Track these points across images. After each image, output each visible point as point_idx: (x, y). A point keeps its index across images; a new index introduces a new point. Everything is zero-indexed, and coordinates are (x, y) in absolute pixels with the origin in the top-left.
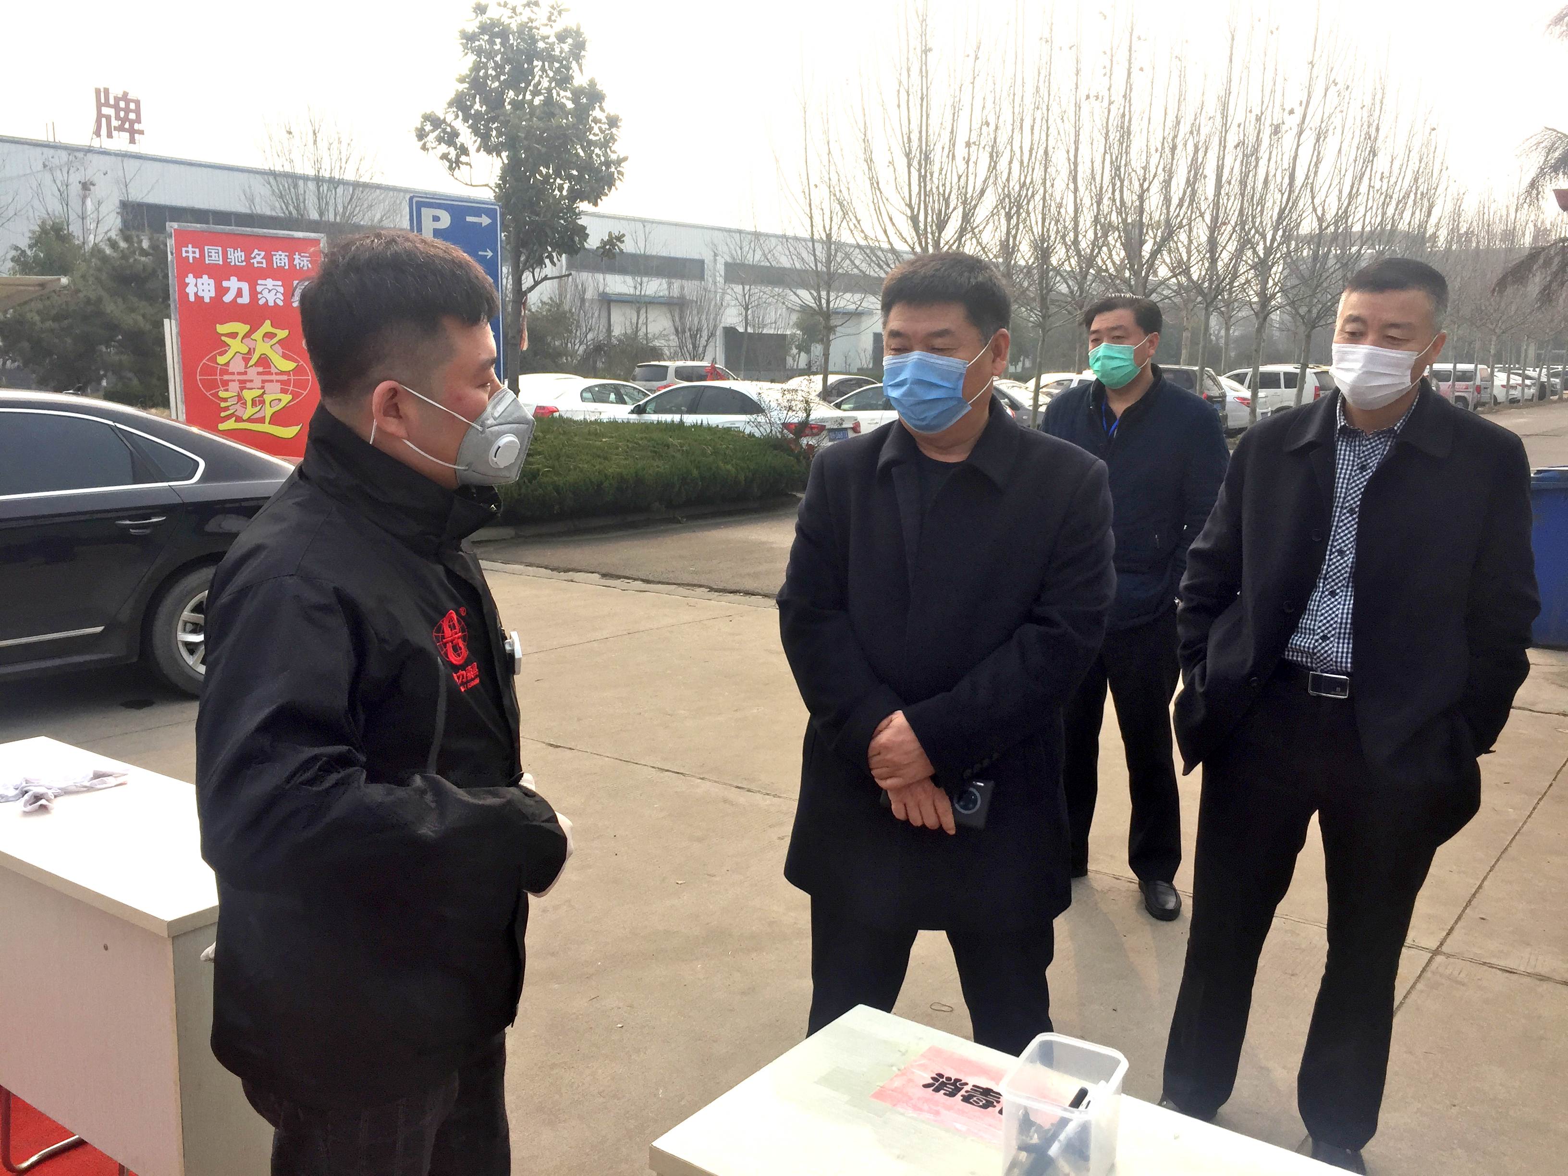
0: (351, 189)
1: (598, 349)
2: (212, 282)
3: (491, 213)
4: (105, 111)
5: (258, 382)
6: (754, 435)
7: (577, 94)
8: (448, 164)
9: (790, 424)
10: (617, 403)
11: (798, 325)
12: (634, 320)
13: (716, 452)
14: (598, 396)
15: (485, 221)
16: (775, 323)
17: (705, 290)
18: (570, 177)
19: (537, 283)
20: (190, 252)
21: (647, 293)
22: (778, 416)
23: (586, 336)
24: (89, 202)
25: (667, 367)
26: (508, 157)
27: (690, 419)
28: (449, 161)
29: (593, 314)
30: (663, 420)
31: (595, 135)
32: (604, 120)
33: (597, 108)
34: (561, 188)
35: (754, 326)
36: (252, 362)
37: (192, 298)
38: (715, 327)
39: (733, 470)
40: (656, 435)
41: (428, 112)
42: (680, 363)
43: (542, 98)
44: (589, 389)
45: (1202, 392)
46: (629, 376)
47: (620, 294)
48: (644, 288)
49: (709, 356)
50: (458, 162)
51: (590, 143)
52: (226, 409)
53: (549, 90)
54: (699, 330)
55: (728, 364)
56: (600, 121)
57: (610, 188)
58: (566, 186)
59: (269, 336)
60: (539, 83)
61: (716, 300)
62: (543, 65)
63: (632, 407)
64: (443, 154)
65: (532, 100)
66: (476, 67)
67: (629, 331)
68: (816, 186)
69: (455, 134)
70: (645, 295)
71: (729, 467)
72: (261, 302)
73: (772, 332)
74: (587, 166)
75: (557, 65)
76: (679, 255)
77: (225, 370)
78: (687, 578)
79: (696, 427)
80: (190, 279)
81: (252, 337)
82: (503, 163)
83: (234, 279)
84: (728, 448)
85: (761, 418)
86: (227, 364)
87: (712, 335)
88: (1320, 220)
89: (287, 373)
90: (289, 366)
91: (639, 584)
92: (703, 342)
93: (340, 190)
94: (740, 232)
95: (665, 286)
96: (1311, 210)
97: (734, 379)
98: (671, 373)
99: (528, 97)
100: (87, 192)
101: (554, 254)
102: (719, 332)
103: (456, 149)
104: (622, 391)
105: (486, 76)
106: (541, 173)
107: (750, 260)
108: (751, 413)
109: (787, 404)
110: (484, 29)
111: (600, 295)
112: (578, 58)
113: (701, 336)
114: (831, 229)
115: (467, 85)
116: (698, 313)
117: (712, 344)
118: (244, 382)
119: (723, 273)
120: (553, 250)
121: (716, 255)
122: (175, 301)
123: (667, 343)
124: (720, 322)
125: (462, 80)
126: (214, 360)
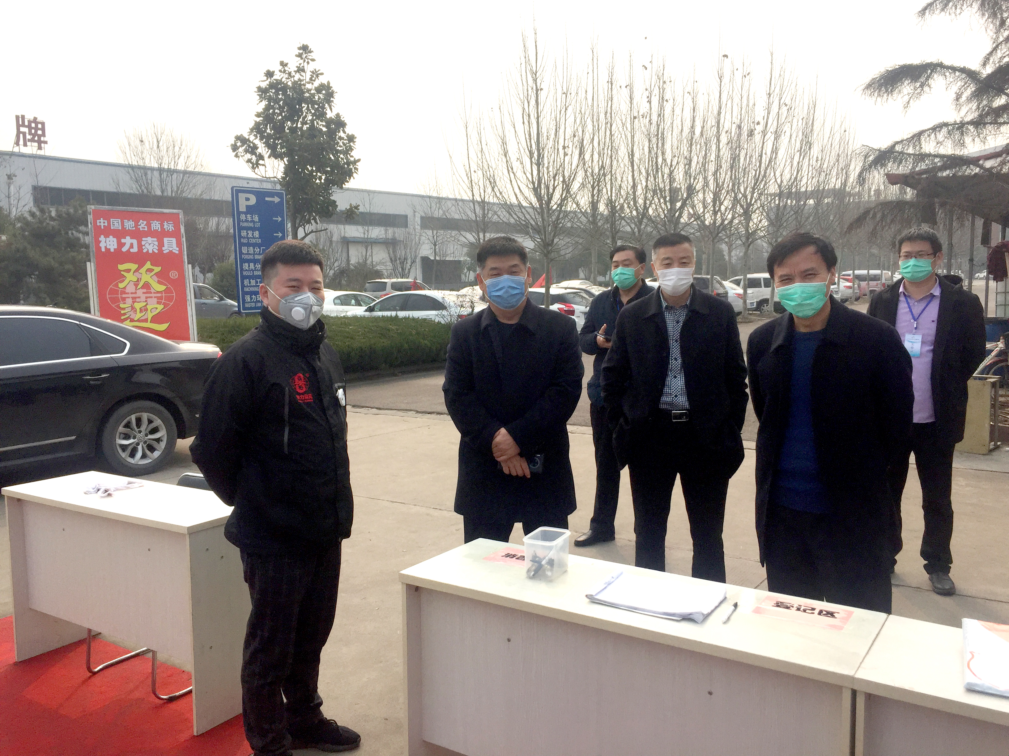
0: (181, 175)
1: (342, 272)
2: (115, 240)
3: (279, 195)
4: (22, 129)
5: (143, 297)
6: (441, 323)
7: (329, 122)
8: (251, 165)
9: (462, 316)
10: (356, 306)
11: (468, 255)
12: (364, 254)
13: (418, 333)
14: (344, 301)
15: (277, 200)
16: (453, 253)
17: (409, 233)
18: (326, 172)
19: (307, 235)
20: (102, 223)
21: (372, 236)
22: (455, 311)
23: (334, 264)
24: (12, 187)
25: (386, 283)
26: (288, 161)
27: (402, 314)
28: (252, 163)
29: (338, 250)
30: (386, 315)
31: (340, 146)
32: (346, 138)
33: (341, 131)
34: (320, 178)
35: (440, 256)
36: (139, 287)
37: (103, 250)
38: (416, 257)
39: (429, 344)
40: (381, 324)
41: (239, 135)
42: (394, 280)
43: (308, 126)
44: (338, 298)
45: (712, 291)
46: (362, 289)
47: (354, 238)
48: (370, 234)
49: (412, 275)
50: (257, 164)
51: (338, 151)
52: (125, 314)
53: (312, 121)
54: (405, 259)
55: (424, 280)
56: (343, 139)
57: (350, 179)
58: (323, 177)
59: (149, 270)
60: (306, 116)
61: (416, 240)
62: (308, 107)
63: (366, 308)
64: (248, 159)
65: (302, 128)
66: (267, 108)
67: (361, 261)
68: (475, 171)
69: (255, 147)
70: (371, 238)
71: (426, 342)
72: (145, 251)
73: (451, 259)
74: (336, 165)
75: (316, 106)
76: (391, 212)
77: (123, 291)
78: (403, 406)
79: (406, 319)
80: (102, 238)
81: (140, 271)
82: (285, 164)
83: (128, 238)
84: (425, 330)
85: (444, 312)
86: (125, 288)
87: (413, 262)
88: (780, 186)
89: (161, 292)
90: (162, 288)
91: (374, 410)
92: (408, 266)
93: (175, 176)
94: (430, 197)
95: (383, 232)
96: (774, 180)
97: (429, 289)
98: (389, 287)
99: (299, 125)
100: (12, 181)
101: (317, 217)
102: (418, 260)
103: (256, 157)
104: (359, 298)
105: (274, 113)
106: (308, 169)
107: (436, 215)
108: (439, 310)
109: (459, 304)
110: (271, 86)
111: (341, 238)
112: (329, 102)
113: (407, 263)
114: (484, 197)
115: (262, 119)
116: (405, 248)
117: (413, 268)
118: (135, 298)
119: (419, 223)
120: (316, 215)
121: (415, 212)
122: (93, 251)
123: (386, 267)
124: (419, 253)
125: (258, 115)
126: (117, 285)
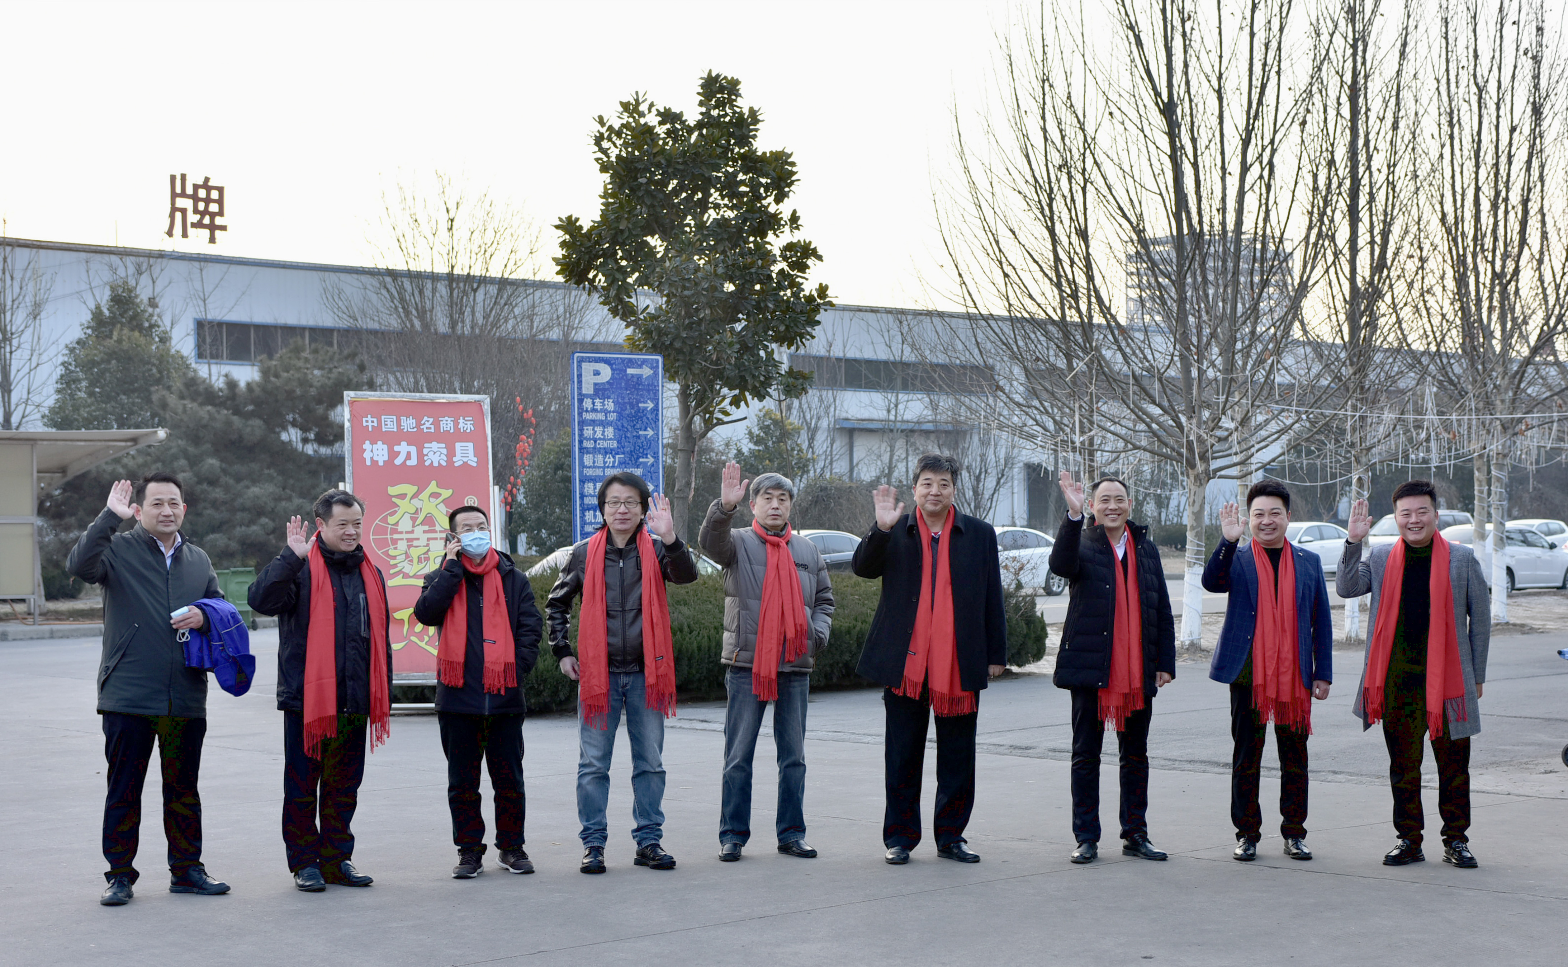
2: (385, 447)
3: (651, 363)
4: (181, 203)
5: (423, 538)
15: (646, 371)
19: (709, 429)
20: (370, 422)
36: (419, 521)
37: (368, 462)
48: (901, 411)
52: (395, 566)
59: (435, 495)
70: (903, 422)
72: (427, 463)
77: (395, 529)
80: (367, 446)
81: (419, 497)
83: (404, 444)
86: (397, 524)
87: (1003, 476)
93: (481, 290)
95: (929, 406)
102: (1018, 473)
117: (1004, 490)
118: (411, 540)
126: (385, 520)
